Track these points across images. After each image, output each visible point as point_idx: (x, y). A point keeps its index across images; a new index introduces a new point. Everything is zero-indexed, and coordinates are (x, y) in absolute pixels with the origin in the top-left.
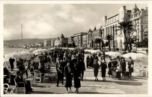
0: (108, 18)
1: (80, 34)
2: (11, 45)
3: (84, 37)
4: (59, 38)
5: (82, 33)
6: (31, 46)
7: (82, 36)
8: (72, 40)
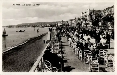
0: (83, 13)
1: (71, 20)
2: (33, 26)
3: (73, 21)
4: (60, 22)
5: (72, 19)
6: (45, 26)
7: (72, 21)
8: (67, 23)
